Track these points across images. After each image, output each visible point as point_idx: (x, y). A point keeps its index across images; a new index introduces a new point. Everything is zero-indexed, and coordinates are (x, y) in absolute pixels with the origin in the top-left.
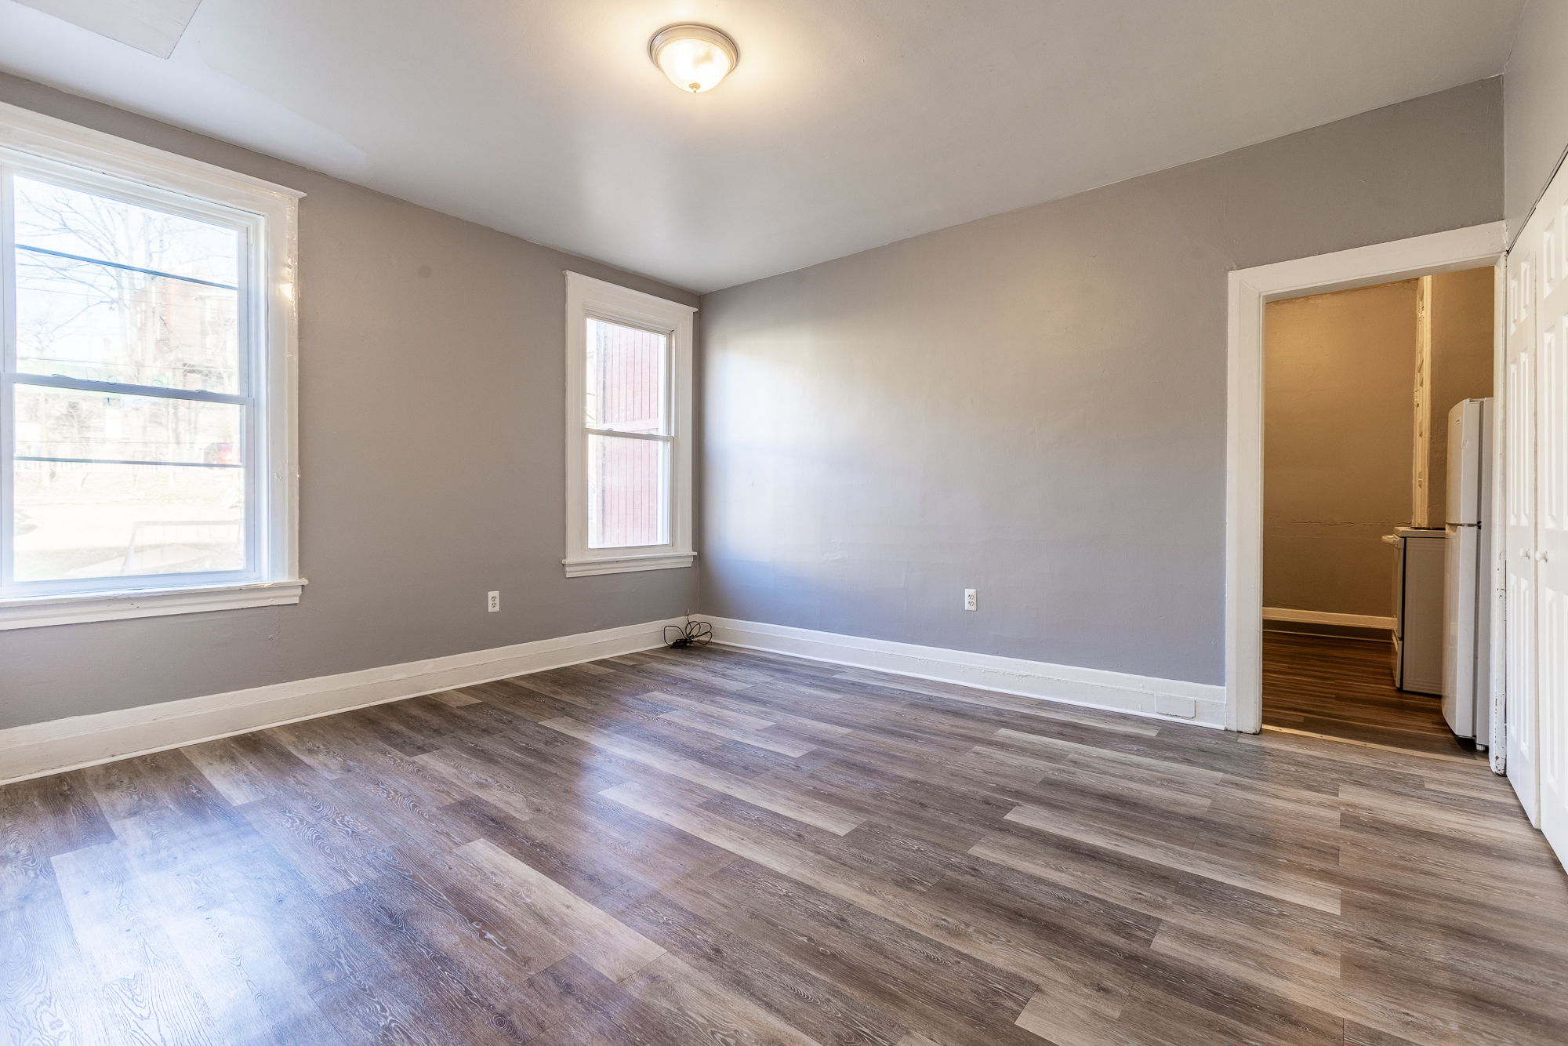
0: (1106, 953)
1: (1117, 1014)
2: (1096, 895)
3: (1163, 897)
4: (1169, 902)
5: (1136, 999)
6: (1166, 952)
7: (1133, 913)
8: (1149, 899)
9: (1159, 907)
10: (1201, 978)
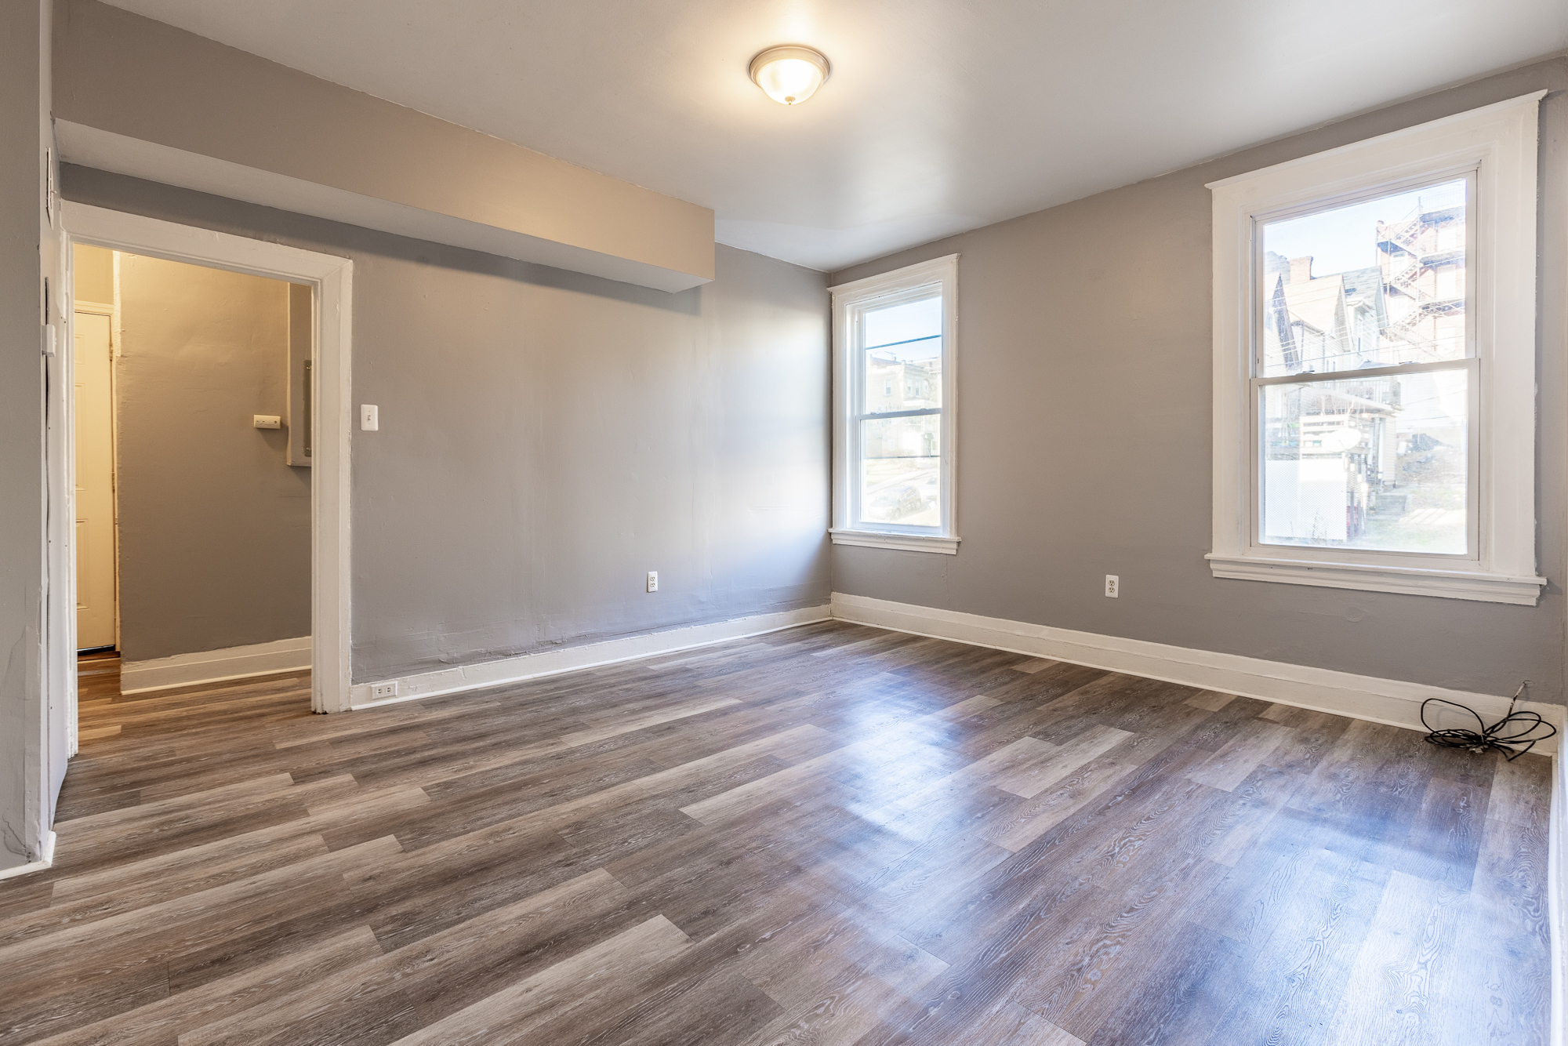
0: (394, 897)
1: (345, 876)
2: (462, 926)
3: (408, 975)
4: (397, 975)
5: (342, 890)
6: (354, 932)
7: (414, 938)
8: (418, 961)
9: (401, 963)
10: (310, 936)
